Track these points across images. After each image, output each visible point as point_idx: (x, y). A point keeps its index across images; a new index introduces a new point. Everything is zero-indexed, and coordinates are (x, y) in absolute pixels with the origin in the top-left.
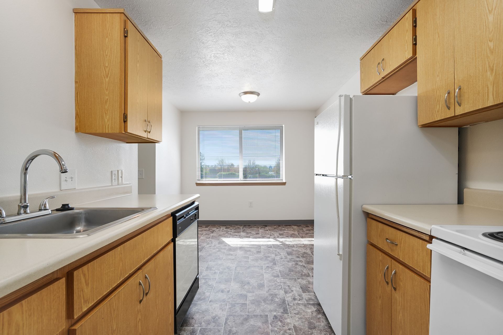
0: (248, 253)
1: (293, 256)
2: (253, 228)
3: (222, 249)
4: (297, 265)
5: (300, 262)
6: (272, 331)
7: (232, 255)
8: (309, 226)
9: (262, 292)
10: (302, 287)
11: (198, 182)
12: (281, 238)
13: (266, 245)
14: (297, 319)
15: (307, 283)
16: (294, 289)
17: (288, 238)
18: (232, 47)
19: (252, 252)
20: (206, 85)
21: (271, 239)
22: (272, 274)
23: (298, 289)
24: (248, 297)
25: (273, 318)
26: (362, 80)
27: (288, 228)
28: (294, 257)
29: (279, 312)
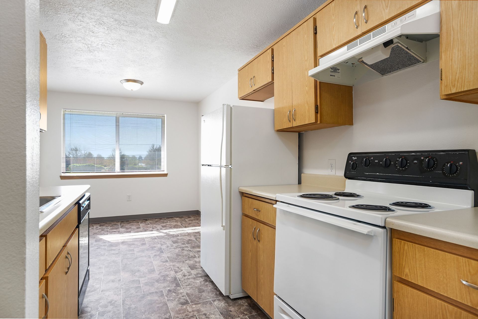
0: (132, 246)
1: (178, 244)
2: (132, 223)
3: (101, 246)
4: (183, 250)
5: (186, 248)
6: (168, 300)
7: (114, 250)
8: (191, 217)
9: (153, 276)
10: (190, 266)
11: (63, 175)
12: (164, 230)
13: (149, 237)
14: (189, 289)
15: (195, 262)
16: (183, 268)
17: (171, 229)
18: (124, 41)
19: (136, 245)
20: (84, 68)
21: (154, 231)
22: (161, 260)
23: (187, 268)
24: (140, 281)
25: (168, 292)
26: (239, 88)
27: (171, 220)
28: (180, 244)
29: (172, 287)
